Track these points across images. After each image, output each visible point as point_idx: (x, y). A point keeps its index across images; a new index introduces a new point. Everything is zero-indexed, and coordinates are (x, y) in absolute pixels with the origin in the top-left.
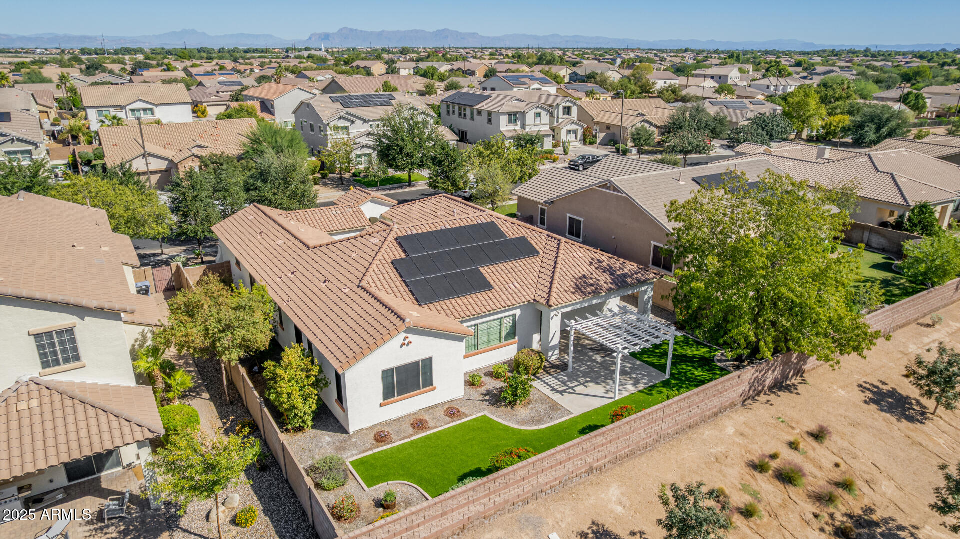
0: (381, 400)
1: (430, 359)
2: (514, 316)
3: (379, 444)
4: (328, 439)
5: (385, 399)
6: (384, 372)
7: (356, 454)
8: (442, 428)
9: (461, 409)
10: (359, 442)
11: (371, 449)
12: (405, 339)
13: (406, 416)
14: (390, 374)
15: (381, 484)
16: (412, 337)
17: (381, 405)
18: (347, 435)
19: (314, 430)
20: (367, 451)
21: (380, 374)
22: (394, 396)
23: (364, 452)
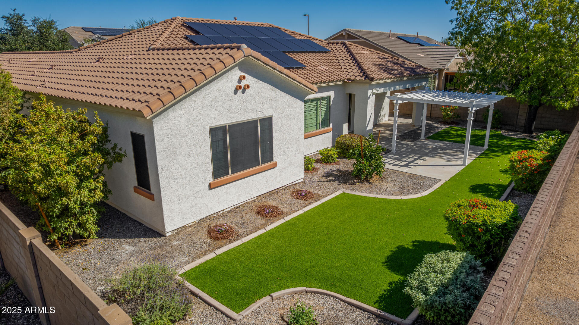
0: (210, 180)
1: (270, 119)
2: (328, 98)
3: (219, 242)
4: (128, 248)
5: (215, 177)
6: (213, 131)
7: (188, 263)
8: (301, 212)
9: (311, 191)
10: (185, 245)
11: (210, 251)
12: (240, 81)
13: (243, 206)
14: (221, 136)
15: (259, 303)
16: (249, 80)
17: (211, 187)
18: (162, 239)
19: (102, 241)
20: (204, 254)
21: (208, 134)
22: (228, 174)
23: (199, 257)
